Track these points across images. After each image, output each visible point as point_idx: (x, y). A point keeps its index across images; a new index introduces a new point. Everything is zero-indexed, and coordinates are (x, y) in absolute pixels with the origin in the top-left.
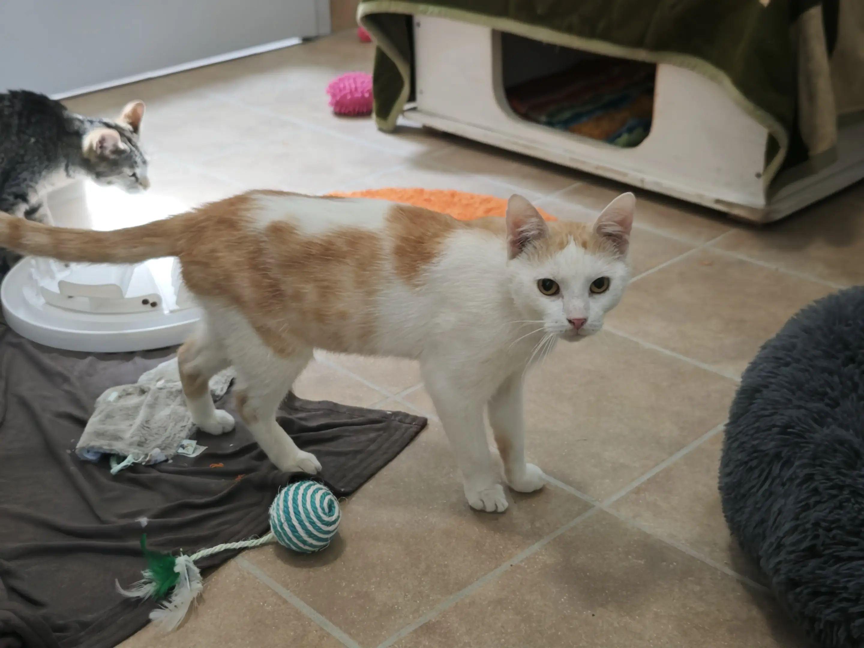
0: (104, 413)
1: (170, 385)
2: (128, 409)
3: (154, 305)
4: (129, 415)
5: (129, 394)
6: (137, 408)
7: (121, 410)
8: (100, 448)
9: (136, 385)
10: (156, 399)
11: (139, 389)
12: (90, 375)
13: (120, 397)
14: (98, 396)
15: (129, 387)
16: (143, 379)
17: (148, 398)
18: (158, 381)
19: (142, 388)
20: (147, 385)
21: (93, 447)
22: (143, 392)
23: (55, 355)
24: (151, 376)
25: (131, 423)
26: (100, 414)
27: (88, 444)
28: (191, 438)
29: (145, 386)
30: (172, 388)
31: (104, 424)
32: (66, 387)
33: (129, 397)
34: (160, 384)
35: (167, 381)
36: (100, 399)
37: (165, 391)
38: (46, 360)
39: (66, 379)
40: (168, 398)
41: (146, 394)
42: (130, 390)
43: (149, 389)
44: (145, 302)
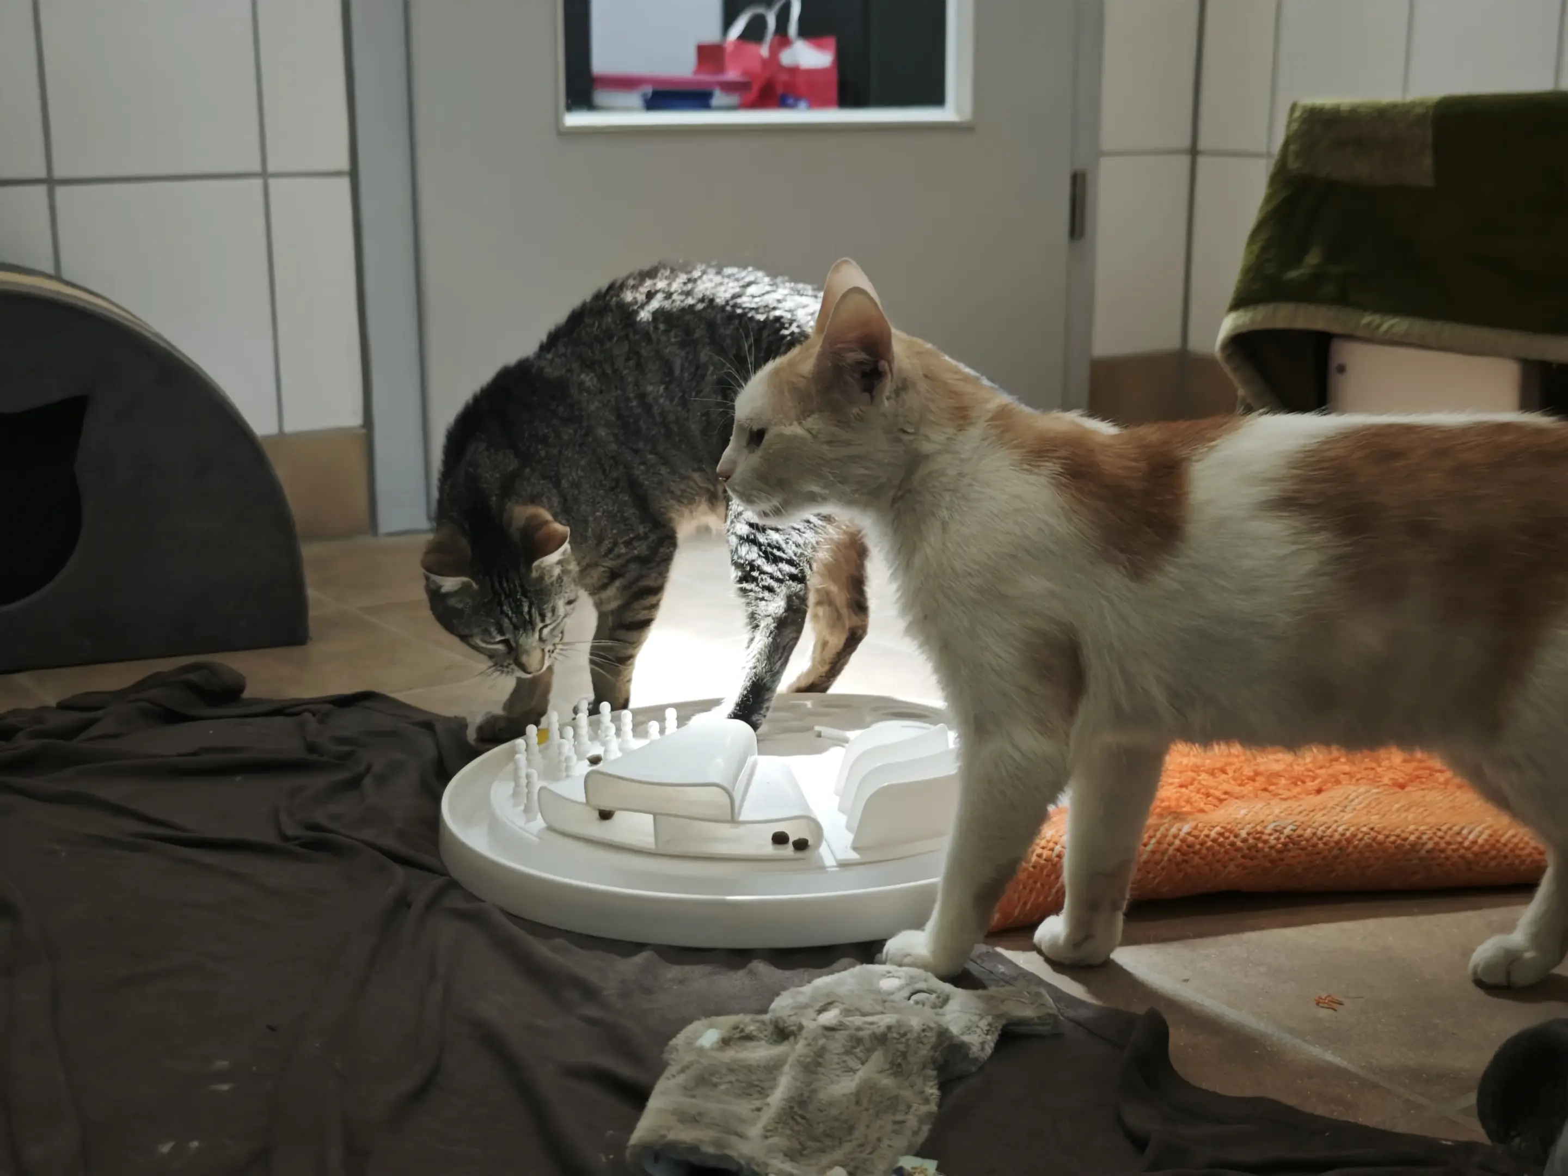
0: (690, 1073)
1: (857, 1020)
2: (750, 1069)
3: (801, 845)
4: (751, 1085)
5: (749, 1038)
6: (773, 1068)
7: (732, 1071)
8: (694, 1149)
9: (766, 1017)
10: (821, 1053)
11: (771, 1028)
12: (648, 991)
13: (726, 1042)
14: (673, 1035)
15: (749, 1023)
16: (782, 1005)
17: (799, 1048)
18: (821, 1011)
19: (781, 1024)
20: (793, 1018)
21: (673, 1146)
22: (782, 1033)
23: (560, 941)
24: (802, 999)
25: (758, 1104)
26: (682, 1071)
27: (664, 1136)
28: (923, 1152)
29: (791, 1021)
30: (859, 1029)
31: (694, 1097)
32: (591, 1011)
33: (751, 1044)
34: (829, 1017)
35: (847, 1012)
36: (679, 1040)
37: (841, 1036)
38: (542, 949)
39: (589, 992)
40: (847, 1052)
41: (792, 1039)
42: (751, 1028)
43: (801, 1028)
44: (780, 839)
